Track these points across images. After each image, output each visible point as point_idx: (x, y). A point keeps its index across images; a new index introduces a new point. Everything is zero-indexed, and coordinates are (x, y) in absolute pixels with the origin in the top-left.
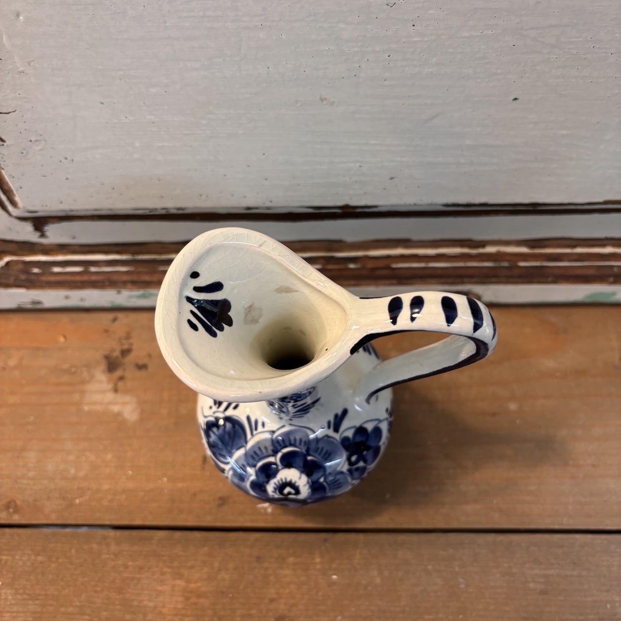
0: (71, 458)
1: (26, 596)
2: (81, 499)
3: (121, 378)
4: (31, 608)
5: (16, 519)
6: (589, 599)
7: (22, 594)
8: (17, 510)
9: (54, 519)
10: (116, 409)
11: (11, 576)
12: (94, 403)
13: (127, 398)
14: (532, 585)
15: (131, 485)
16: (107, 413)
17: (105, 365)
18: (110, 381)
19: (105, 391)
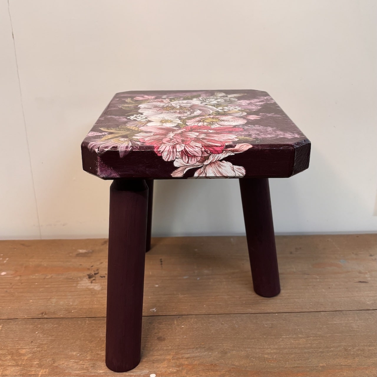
0: (71, 300)
1: (48, 335)
2: (74, 311)
3: (94, 280)
4: (50, 338)
5: (46, 316)
6: (290, 328)
7: (46, 335)
8: (46, 314)
9: (62, 316)
10: (91, 287)
11: (42, 330)
12: (82, 286)
13: (96, 284)
14: (266, 326)
15: (96, 306)
16: (87, 288)
17: (87, 277)
18: (89, 280)
19: (87, 283)
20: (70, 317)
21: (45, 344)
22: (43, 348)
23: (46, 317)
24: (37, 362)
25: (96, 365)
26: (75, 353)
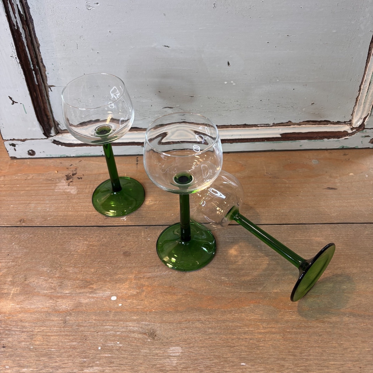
0: (48, 205)
1: (23, 247)
2: (50, 218)
3: (71, 182)
4: (25, 251)
5: (24, 224)
6: (251, 244)
8: (24, 222)
9: (38, 224)
10: (68, 190)
11: (19, 241)
12: (60, 189)
13: (73, 188)
15: (70, 213)
16: (64, 192)
17: (65, 178)
18: (67, 182)
19: (64, 186)
20: (46, 226)
21: (20, 258)
22: (17, 262)
23: (23, 226)
24: (10, 279)
25: (63, 284)
26: (45, 269)
